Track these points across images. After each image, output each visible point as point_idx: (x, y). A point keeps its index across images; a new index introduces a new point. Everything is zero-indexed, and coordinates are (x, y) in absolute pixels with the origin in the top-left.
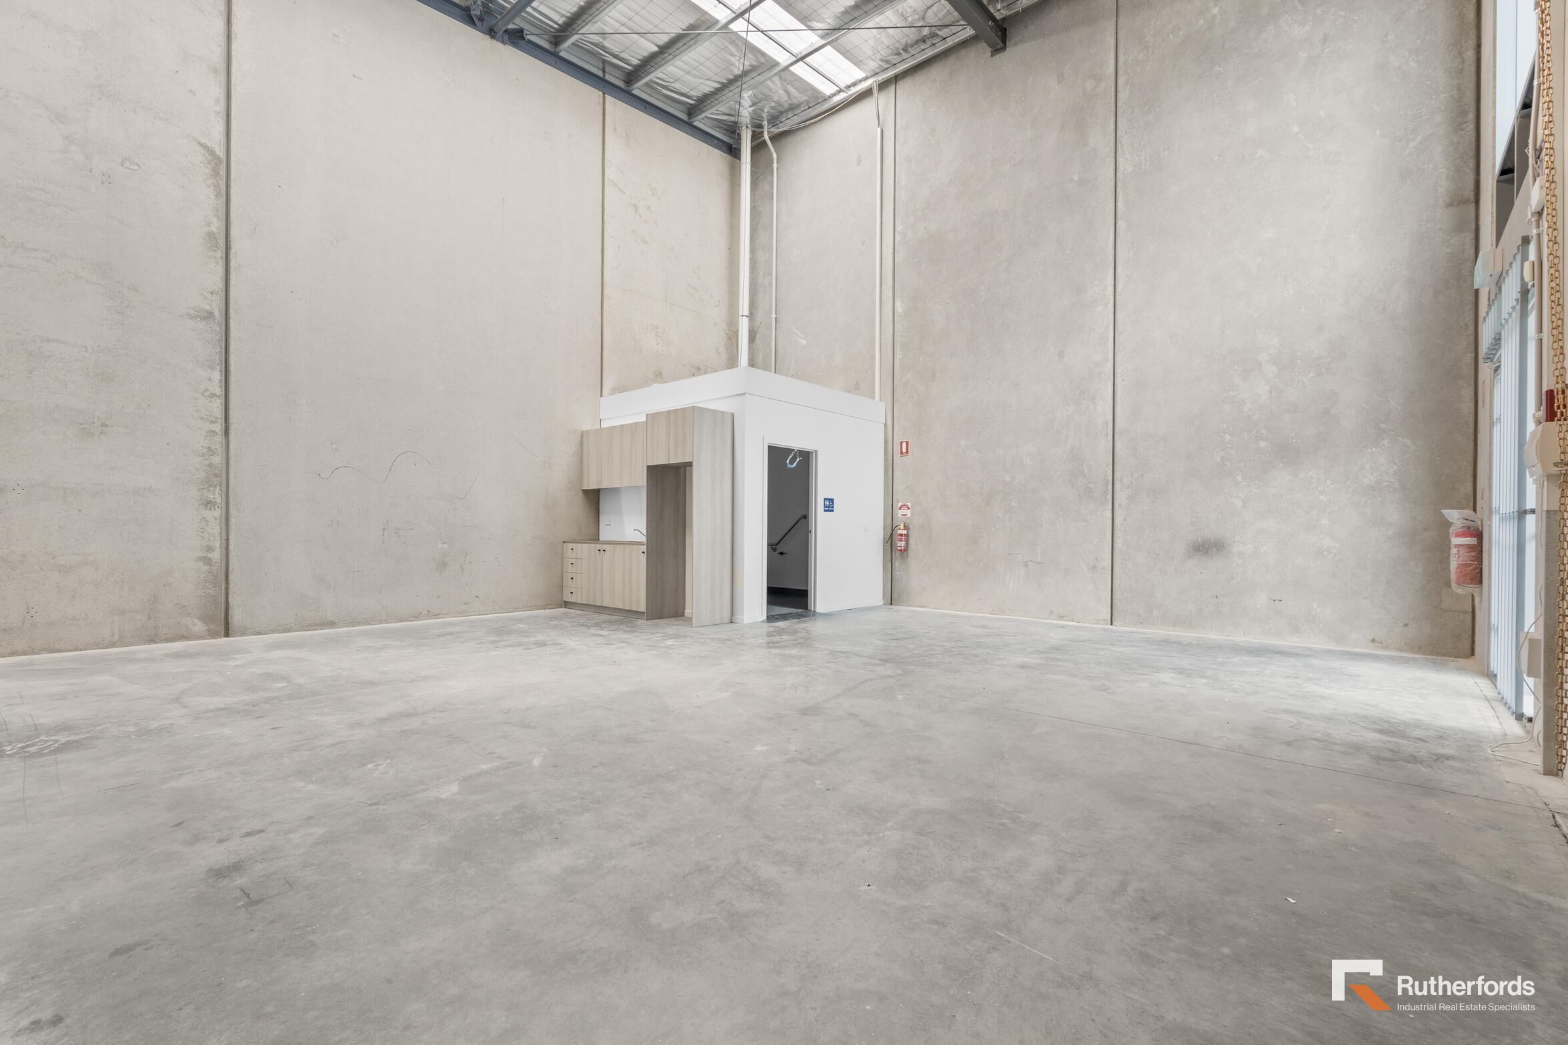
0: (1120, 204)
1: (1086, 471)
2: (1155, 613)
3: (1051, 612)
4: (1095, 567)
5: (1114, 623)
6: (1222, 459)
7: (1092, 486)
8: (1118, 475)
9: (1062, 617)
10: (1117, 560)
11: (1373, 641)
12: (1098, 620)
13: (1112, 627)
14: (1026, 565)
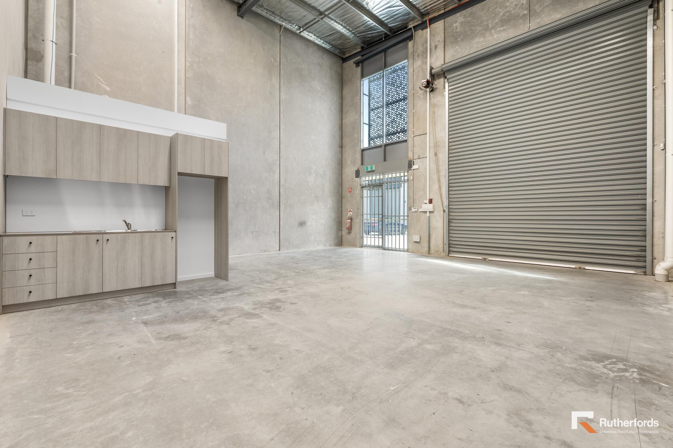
0: (281, 108)
1: (272, 197)
2: (291, 245)
3: (261, 250)
4: (275, 232)
5: (281, 250)
6: (305, 198)
7: (274, 203)
8: (281, 200)
9: (265, 251)
10: (281, 229)
11: (330, 245)
12: (276, 250)
13: (280, 252)
14: (252, 233)
